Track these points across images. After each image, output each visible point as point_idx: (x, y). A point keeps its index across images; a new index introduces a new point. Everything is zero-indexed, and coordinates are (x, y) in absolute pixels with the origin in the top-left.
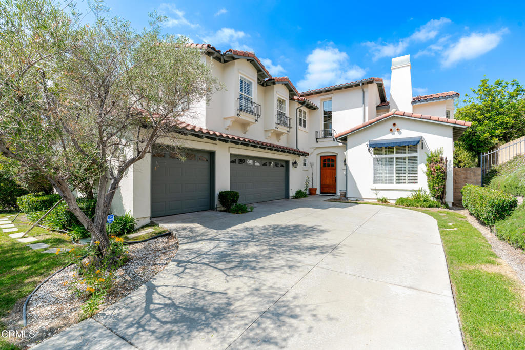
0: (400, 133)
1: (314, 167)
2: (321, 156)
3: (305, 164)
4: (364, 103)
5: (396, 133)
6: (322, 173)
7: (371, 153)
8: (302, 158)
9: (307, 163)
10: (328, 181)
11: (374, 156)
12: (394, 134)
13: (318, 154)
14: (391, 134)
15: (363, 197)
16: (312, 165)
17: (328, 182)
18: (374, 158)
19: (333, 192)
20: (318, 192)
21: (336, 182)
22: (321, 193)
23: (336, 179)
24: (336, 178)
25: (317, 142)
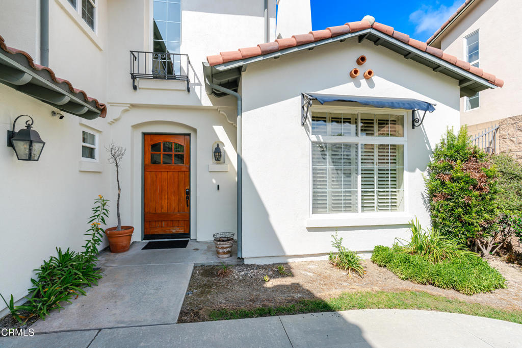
0: (372, 85)
1: (124, 163)
2: (144, 134)
3: (89, 153)
4: (266, 7)
5: (363, 82)
6: (148, 181)
7: (307, 129)
8: (73, 121)
9: (97, 147)
10: (165, 203)
11: (314, 138)
12: (358, 85)
13: (135, 127)
14: (352, 83)
15: (288, 253)
16: (116, 157)
17: (164, 205)
18: (313, 143)
19: (181, 231)
20: (137, 236)
21: (188, 205)
22: (145, 237)
23: (188, 198)
24: (188, 193)
25: (135, 88)
